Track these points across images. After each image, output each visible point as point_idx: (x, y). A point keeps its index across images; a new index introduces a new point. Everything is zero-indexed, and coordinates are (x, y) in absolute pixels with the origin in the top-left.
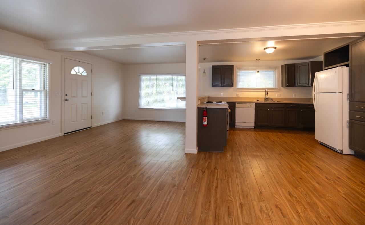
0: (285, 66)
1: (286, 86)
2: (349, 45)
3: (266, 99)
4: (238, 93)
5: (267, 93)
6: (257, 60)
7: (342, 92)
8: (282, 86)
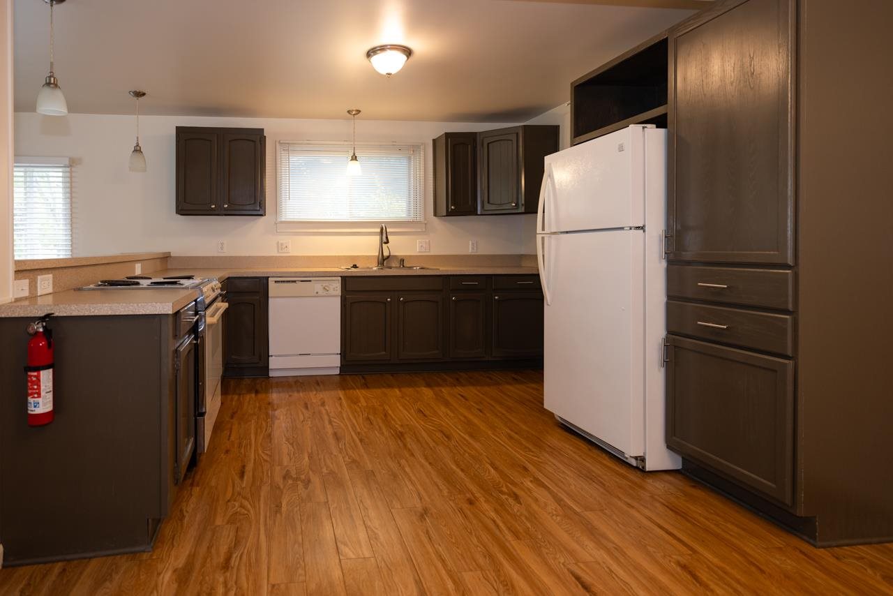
0: (444, 141)
2: (666, 40)
3: (383, 260)
4: (284, 239)
5: (384, 240)
6: (348, 112)
7: (642, 228)
8: (435, 215)
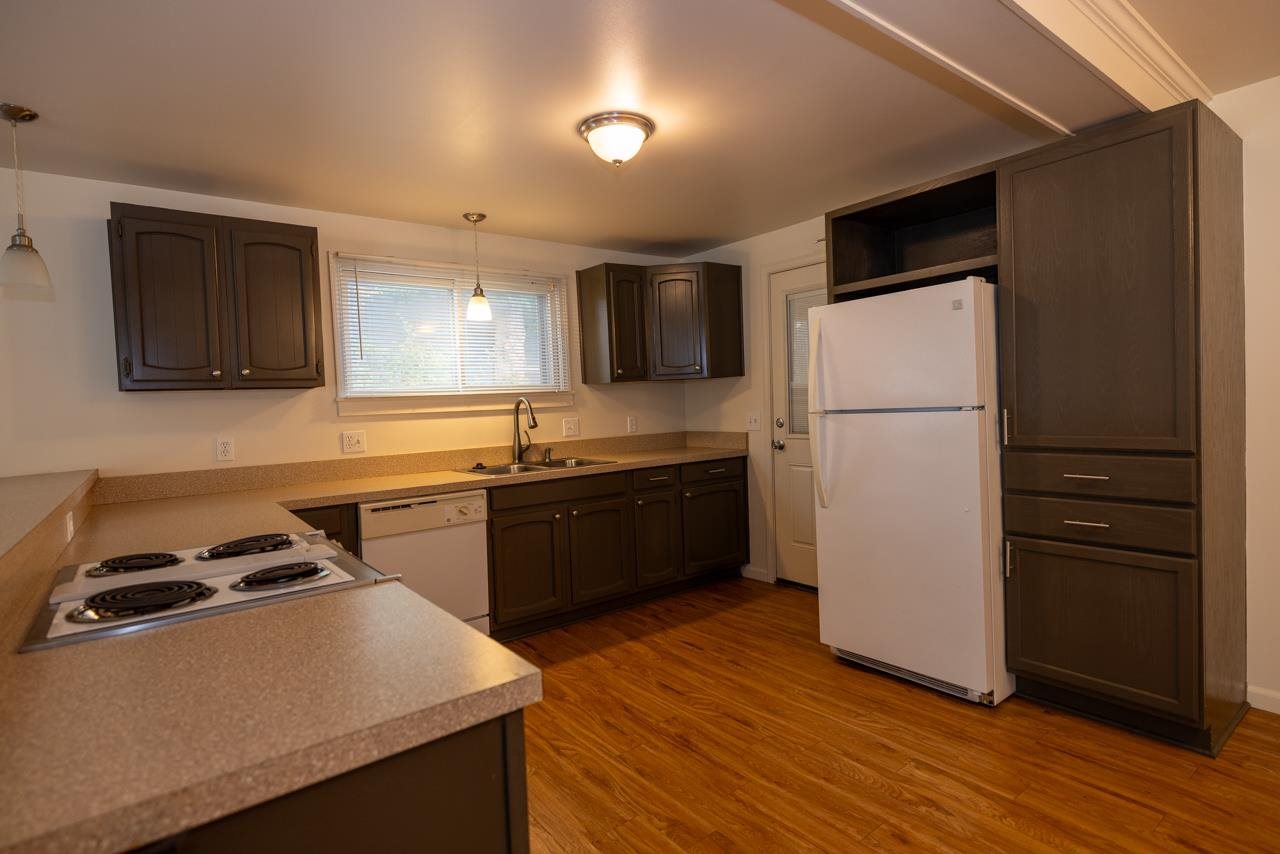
0: (603, 274)
1: (615, 379)
3: (522, 453)
6: (466, 216)
8: (585, 381)
